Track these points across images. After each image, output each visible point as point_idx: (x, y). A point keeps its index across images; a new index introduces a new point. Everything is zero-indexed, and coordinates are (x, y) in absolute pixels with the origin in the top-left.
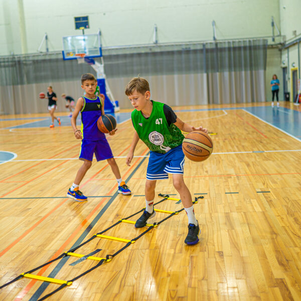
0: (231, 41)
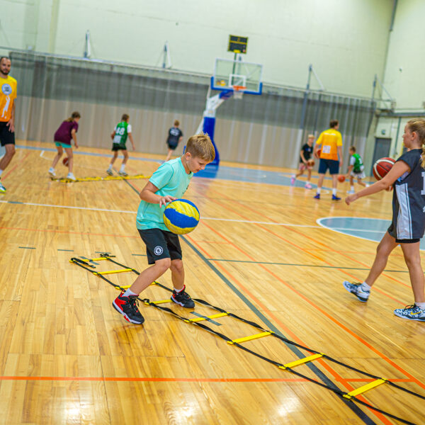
0: (337, 96)
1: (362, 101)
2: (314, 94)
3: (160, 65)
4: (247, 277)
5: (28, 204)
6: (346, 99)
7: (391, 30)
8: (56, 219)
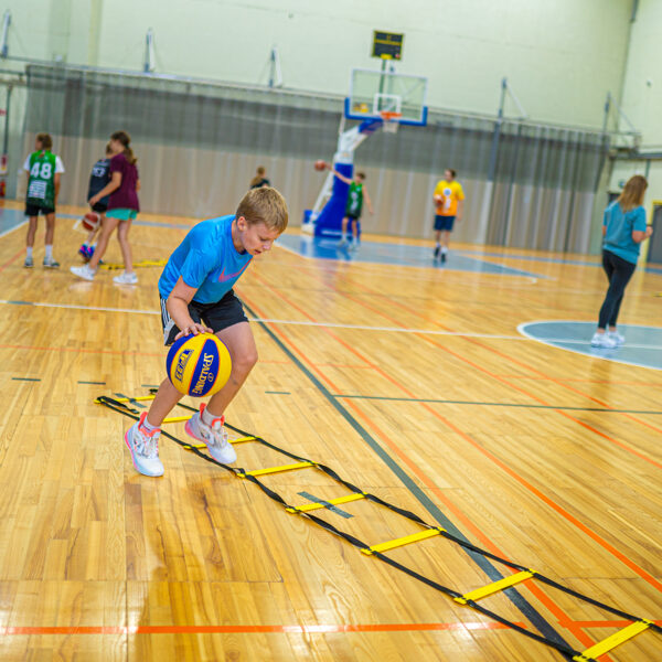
0: (548, 127)
1: (588, 135)
2: (511, 125)
3: (265, 82)
4: (399, 427)
5: (42, 304)
6: (561, 132)
7: (633, 20)
8: (83, 329)
